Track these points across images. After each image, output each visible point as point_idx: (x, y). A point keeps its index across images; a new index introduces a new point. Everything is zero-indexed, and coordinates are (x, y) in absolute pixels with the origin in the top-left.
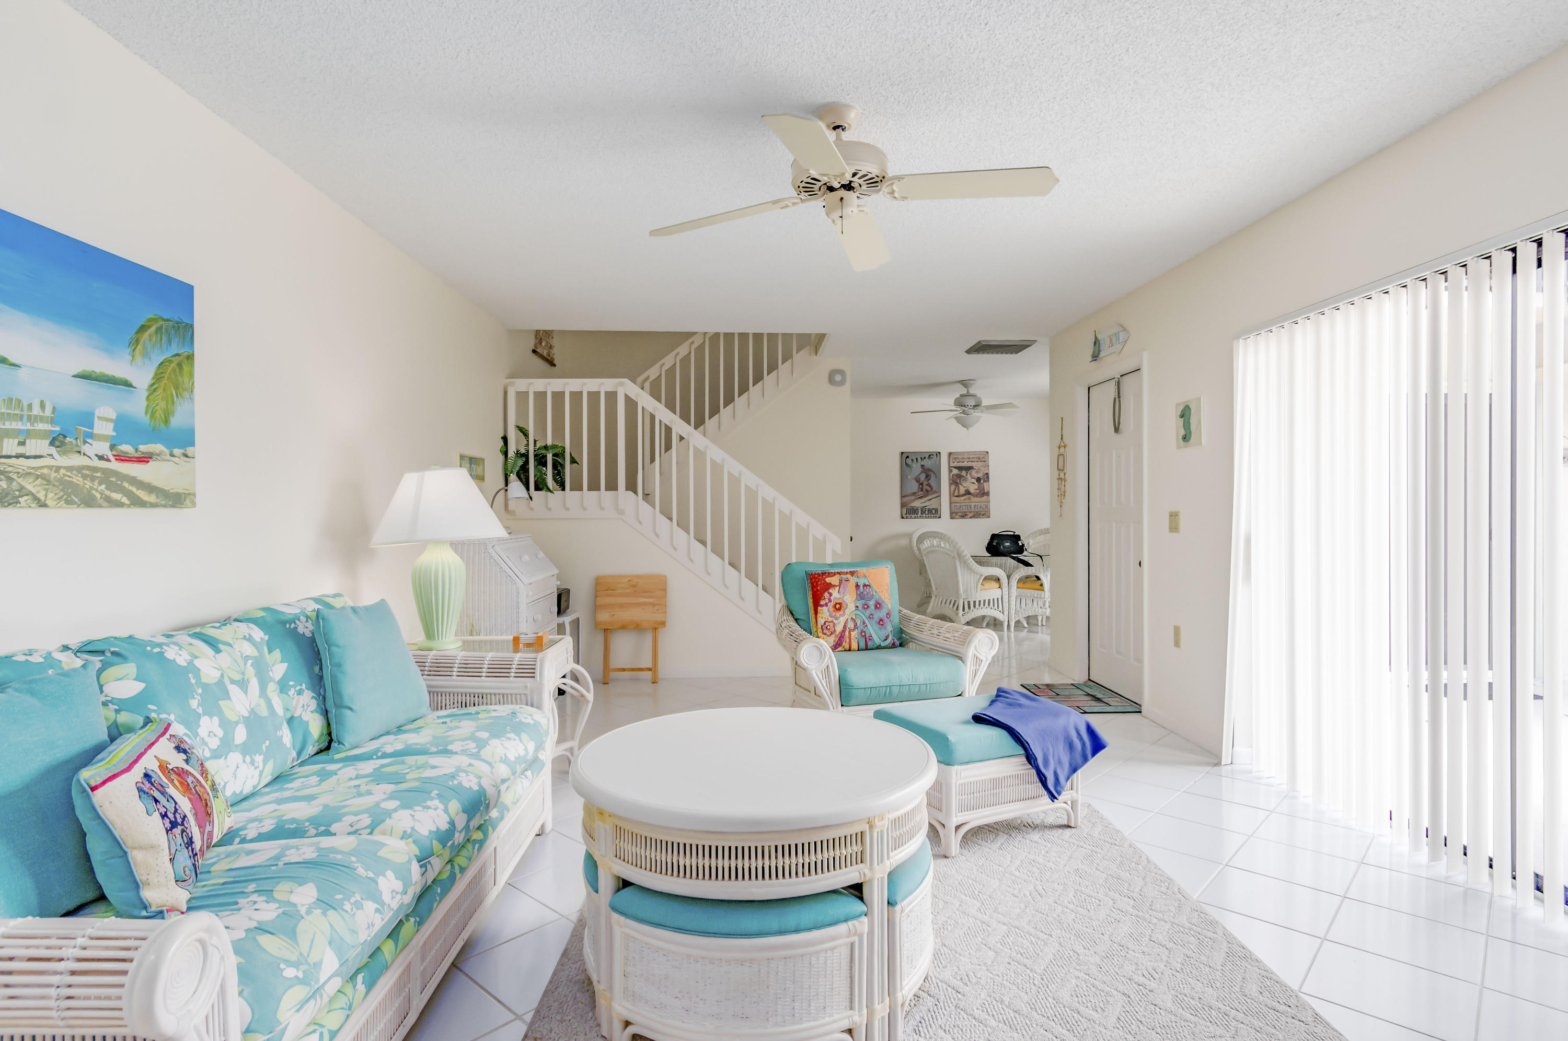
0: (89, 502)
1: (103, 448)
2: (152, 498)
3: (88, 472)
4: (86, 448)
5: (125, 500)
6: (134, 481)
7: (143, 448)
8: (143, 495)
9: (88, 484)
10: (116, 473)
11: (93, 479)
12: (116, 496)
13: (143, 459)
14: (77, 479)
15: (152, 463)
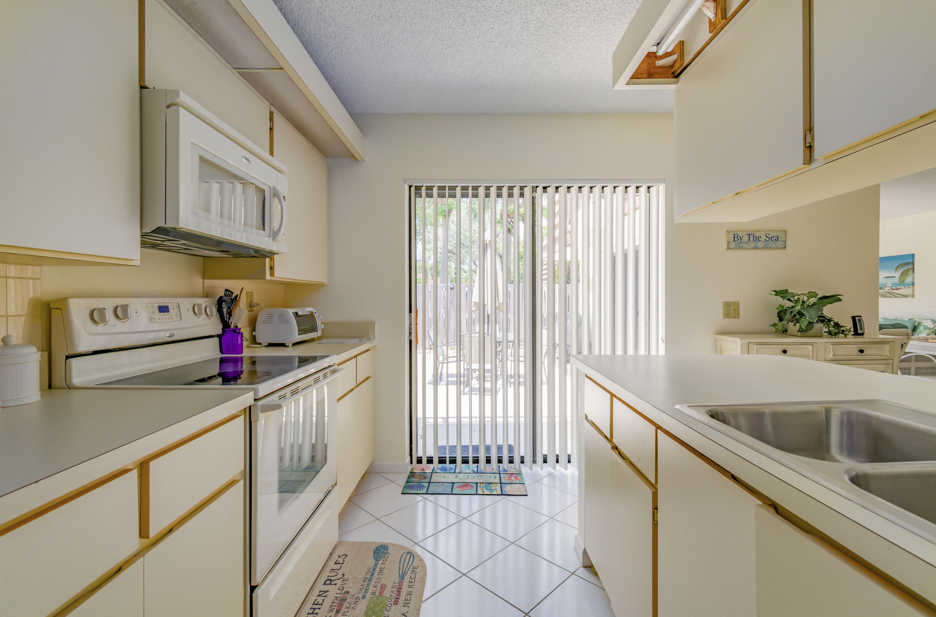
0: (886, 297)
1: (889, 288)
2: (900, 296)
3: (886, 292)
4: (885, 289)
5: (893, 297)
6: (895, 293)
7: (898, 287)
8: (897, 296)
9: (886, 294)
10: (891, 292)
11: (887, 293)
12: (891, 296)
13: (898, 289)
14: (884, 294)
15: (899, 290)
